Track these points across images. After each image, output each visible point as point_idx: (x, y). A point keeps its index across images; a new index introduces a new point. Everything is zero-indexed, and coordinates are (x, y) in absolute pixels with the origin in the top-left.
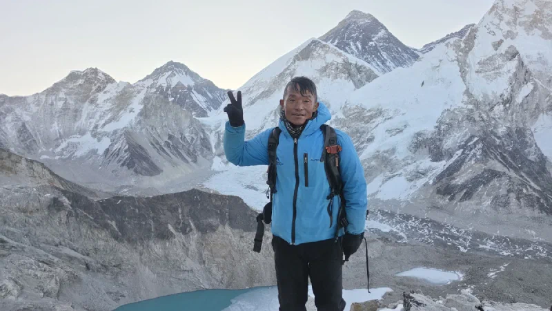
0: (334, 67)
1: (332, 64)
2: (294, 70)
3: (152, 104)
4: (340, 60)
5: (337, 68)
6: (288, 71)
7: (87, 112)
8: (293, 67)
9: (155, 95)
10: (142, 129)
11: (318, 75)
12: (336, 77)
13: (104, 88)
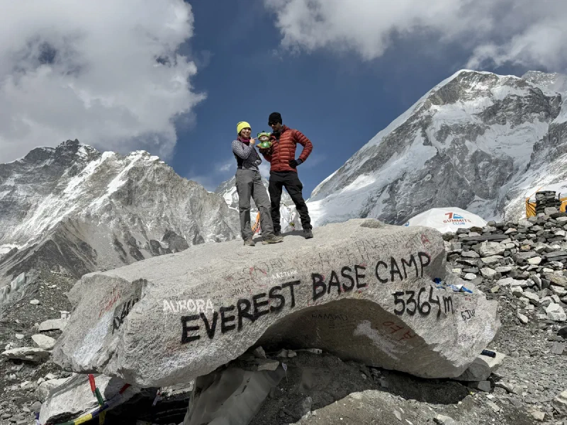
0: (511, 106)
1: (507, 101)
2: (429, 117)
3: (146, 180)
4: (523, 92)
5: (520, 106)
6: (416, 121)
7: (45, 207)
8: (426, 113)
9: (156, 166)
10: (110, 219)
11: (482, 122)
12: (519, 121)
13: (82, 168)
